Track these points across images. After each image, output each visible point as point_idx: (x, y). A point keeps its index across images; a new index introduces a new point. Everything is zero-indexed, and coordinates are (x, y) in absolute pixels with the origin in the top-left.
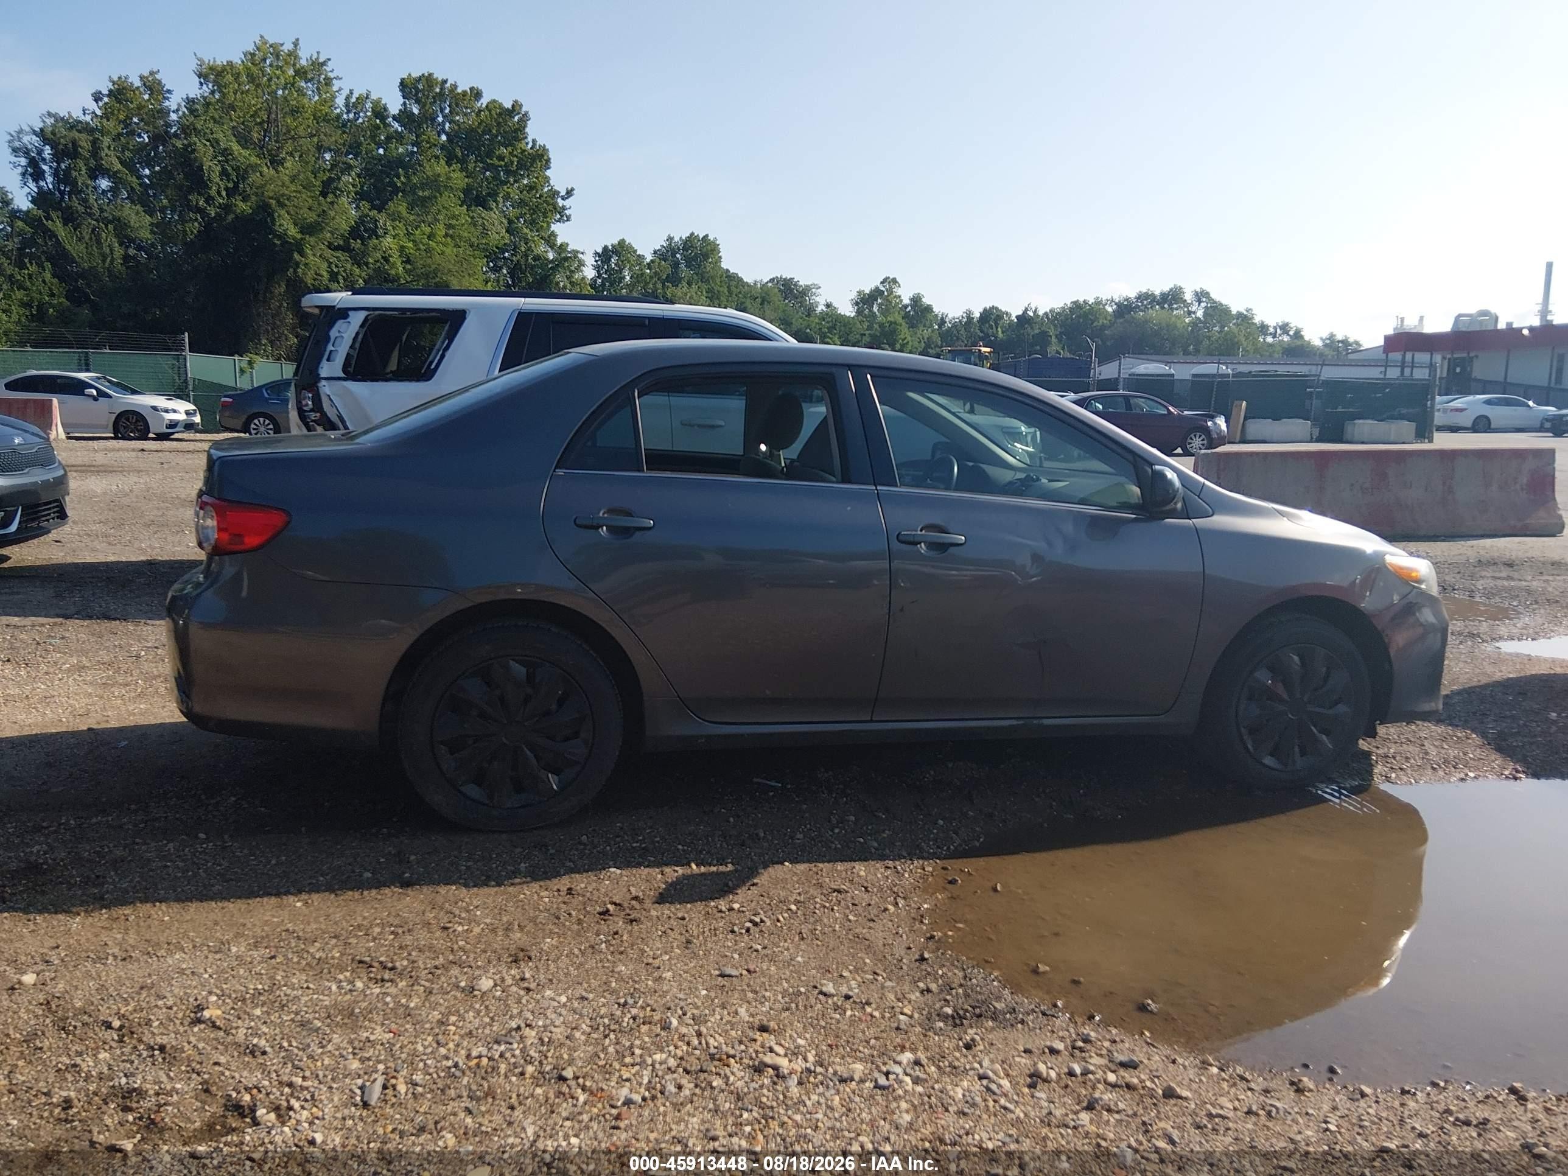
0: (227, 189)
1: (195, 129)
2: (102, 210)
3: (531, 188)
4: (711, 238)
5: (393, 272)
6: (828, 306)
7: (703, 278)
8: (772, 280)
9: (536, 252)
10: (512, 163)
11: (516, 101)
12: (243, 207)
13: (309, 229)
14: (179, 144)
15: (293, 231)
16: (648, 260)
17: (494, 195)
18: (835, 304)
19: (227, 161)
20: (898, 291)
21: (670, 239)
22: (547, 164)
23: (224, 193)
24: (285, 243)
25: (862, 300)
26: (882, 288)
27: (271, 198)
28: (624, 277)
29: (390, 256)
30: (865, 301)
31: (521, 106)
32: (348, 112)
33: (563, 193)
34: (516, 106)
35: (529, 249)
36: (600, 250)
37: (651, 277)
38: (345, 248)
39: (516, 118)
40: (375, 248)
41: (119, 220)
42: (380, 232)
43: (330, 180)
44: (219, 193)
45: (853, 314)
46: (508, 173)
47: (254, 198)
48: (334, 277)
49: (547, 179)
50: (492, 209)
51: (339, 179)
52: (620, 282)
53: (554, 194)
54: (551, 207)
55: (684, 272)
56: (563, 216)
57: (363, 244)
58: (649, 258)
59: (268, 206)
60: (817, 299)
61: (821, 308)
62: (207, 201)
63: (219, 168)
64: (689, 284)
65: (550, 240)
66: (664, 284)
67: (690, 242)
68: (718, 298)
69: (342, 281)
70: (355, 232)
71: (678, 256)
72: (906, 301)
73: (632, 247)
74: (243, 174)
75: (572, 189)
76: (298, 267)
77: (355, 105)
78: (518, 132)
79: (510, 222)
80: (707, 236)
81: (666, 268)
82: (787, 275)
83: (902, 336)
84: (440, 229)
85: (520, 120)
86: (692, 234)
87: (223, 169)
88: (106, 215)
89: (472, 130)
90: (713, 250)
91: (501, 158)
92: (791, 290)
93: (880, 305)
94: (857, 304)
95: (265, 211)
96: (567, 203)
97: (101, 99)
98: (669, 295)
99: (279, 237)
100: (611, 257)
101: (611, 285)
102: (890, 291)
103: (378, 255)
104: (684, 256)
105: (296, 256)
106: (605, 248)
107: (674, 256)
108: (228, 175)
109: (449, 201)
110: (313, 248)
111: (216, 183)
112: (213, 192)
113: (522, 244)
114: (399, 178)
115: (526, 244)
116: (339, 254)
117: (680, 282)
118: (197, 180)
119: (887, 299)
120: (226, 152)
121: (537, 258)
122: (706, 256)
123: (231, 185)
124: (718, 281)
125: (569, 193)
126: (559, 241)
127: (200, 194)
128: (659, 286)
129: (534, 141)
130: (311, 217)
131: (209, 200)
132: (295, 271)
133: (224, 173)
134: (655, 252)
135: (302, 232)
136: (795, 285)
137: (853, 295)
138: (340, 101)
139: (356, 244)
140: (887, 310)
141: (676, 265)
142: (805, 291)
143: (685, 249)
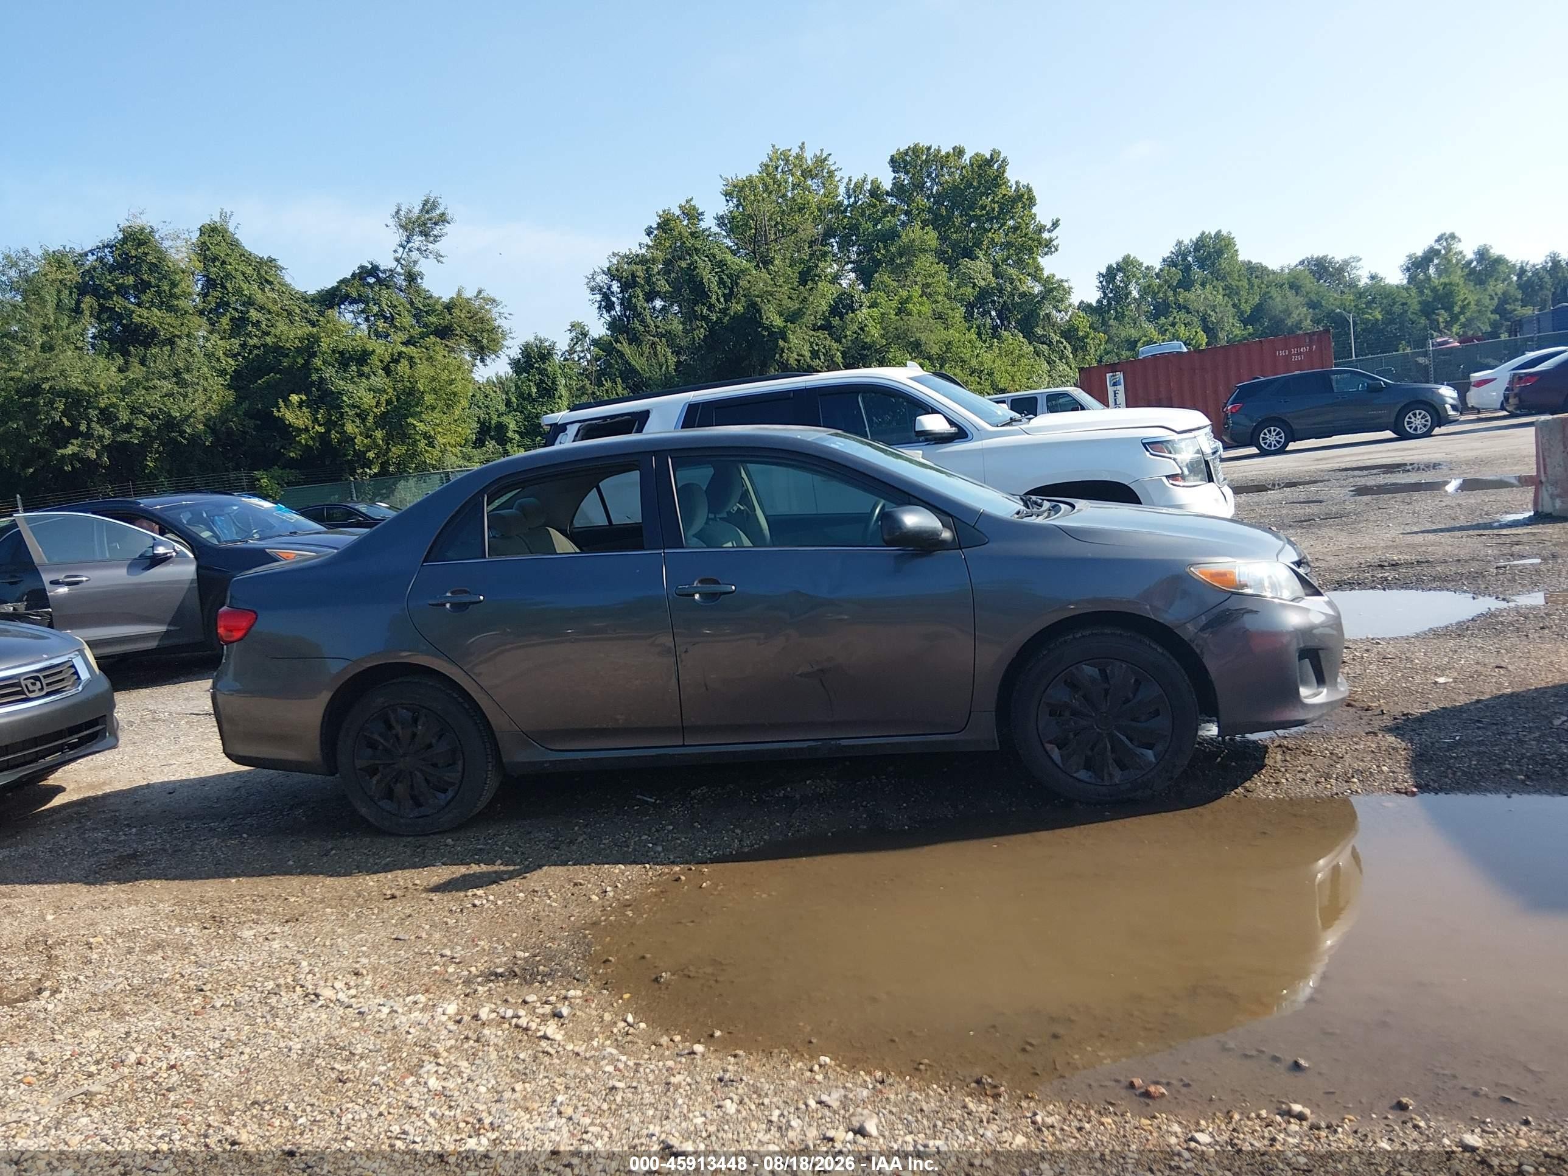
0: (724, 295)
1: (696, 249)
2: (657, 327)
3: (1015, 229)
4: (1224, 233)
5: (868, 340)
6: (1373, 278)
7: (1218, 275)
8: (1302, 263)
9: (1021, 290)
10: (994, 209)
11: (994, 150)
12: (738, 307)
13: (793, 317)
14: (684, 264)
15: (778, 322)
16: (1157, 270)
17: (978, 244)
18: (1381, 274)
19: (722, 271)
20: (1457, 247)
21: (1179, 243)
22: (1032, 201)
23: (722, 300)
24: (771, 333)
25: (1413, 264)
26: (1437, 247)
27: (758, 296)
28: (1130, 293)
29: (866, 326)
30: (1418, 265)
31: (999, 153)
32: (849, 197)
33: (1049, 225)
34: (995, 154)
35: (1016, 288)
36: (1104, 271)
37: (1161, 286)
38: (827, 327)
39: (996, 166)
40: (852, 321)
41: (670, 333)
42: (856, 305)
43: (810, 269)
44: (718, 300)
45: (1405, 282)
46: (990, 220)
47: (743, 299)
48: (815, 354)
49: (1033, 217)
50: (978, 258)
51: (817, 266)
52: (1127, 298)
53: (1041, 229)
54: (1036, 243)
55: (1197, 272)
56: (1049, 247)
57: (841, 319)
58: (1158, 266)
59: (756, 303)
60: (1359, 273)
61: (1364, 281)
62: (709, 309)
63: (717, 278)
64: (1203, 285)
65: (1036, 275)
66: (1175, 291)
67: (1200, 244)
68: (1237, 294)
69: (822, 357)
70: (834, 310)
71: (1190, 259)
72: (1470, 256)
73: (1137, 261)
74: (735, 279)
75: (1058, 221)
76: (783, 352)
77: (855, 190)
78: (998, 179)
79: (996, 265)
80: (1220, 231)
81: (1177, 275)
82: (1318, 253)
83: (1462, 297)
84: (917, 290)
85: (1000, 167)
86: (1203, 233)
87: (721, 279)
88: (659, 330)
89: (956, 188)
90: (1227, 246)
91: (983, 208)
92: (1326, 269)
93: (1437, 267)
94: (1408, 269)
95: (754, 308)
96: (1053, 235)
97: (652, 233)
98: (1181, 300)
99: (767, 329)
100: (1116, 275)
101: (1118, 303)
102: (1449, 249)
103: (855, 327)
104: (1197, 259)
105: (781, 343)
106: (1110, 268)
107: (1184, 259)
108: (724, 283)
109: (926, 262)
110: (794, 332)
111: (716, 291)
112: (713, 300)
113: (1008, 284)
114: (879, 252)
115: (1011, 284)
116: (819, 333)
117: (1193, 285)
118: (700, 292)
119: (1445, 257)
120: (722, 264)
121: (1023, 295)
122: (1219, 253)
123: (727, 291)
124: (1236, 276)
125: (1055, 224)
126: (1046, 274)
127: (703, 304)
128: (1170, 293)
129: (1017, 182)
130: (794, 306)
131: (711, 308)
132: (781, 356)
133: (721, 282)
134: (1164, 260)
135: (786, 322)
136: (1330, 262)
137: (1403, 260)
138: (842, 190)
139: (836, 321)
140: (1446, 270)
141: (1188, 268)
142: (1341, 269)
143: (1196, 250)
